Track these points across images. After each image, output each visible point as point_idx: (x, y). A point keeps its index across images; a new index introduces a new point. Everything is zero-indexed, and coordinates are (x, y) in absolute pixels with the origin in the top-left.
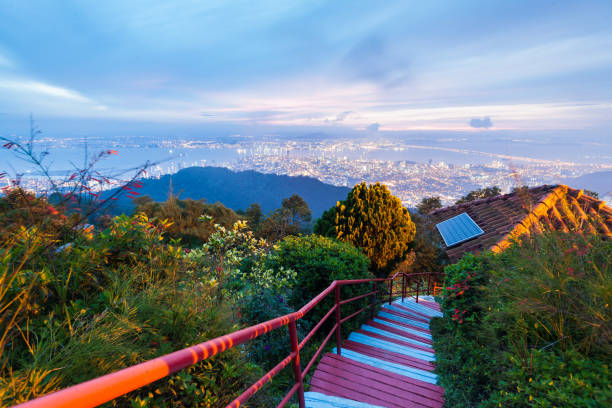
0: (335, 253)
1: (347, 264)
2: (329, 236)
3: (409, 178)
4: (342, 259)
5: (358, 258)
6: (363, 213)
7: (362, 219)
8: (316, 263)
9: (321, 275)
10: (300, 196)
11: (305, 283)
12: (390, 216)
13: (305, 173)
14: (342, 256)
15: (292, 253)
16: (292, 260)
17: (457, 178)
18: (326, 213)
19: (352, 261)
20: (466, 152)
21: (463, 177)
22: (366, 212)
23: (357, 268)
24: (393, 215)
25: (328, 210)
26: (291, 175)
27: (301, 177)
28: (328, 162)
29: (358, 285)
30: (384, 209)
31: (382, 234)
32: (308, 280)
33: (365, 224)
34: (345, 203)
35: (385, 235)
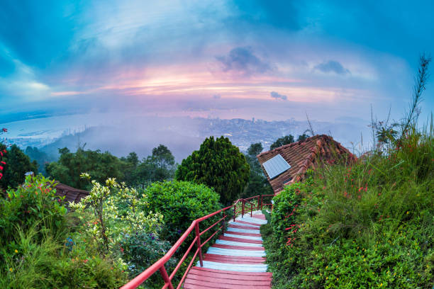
0: (193, 195)
1: (203, 203)
2: (188, 180)
4: (198, 199)
5: (211, 197)
6: (213, 160)
7: (212, 165)
8: (178, 204)
9: (183, 213)
11: (172, 220)
12: (232, 162)
14: (199, 196)
15: (159, 197)
16: (159, 202)
18: (184, 160)
19: (206, 200)
22: (215, 159)
23: (211, 205)
24: (234, 161)
29: (213, 217)
30: (228, 156)
31: (227, 175)
32: (173, 218)
33: (214, 168)
34: (198, 152)
35: (229, 176)
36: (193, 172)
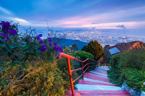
3: (102, 40)
7: (92, 48)
10: (76, 44)
12: (98, 48)
13: (77, 39)
14: (88, 55)
17: (114, 40)
20: (117, 34)
21: (116, 40)
22: (93, 46)
24: (99, 47)
25: (84, 46)
26: (73, 39)
27: (76, 40)
28: (82, 36)
30: (97, 46)
31: (96, 51)
33: (93, 49)
34: (88, 45)
35: (97, 52)
36: (86, 50)
